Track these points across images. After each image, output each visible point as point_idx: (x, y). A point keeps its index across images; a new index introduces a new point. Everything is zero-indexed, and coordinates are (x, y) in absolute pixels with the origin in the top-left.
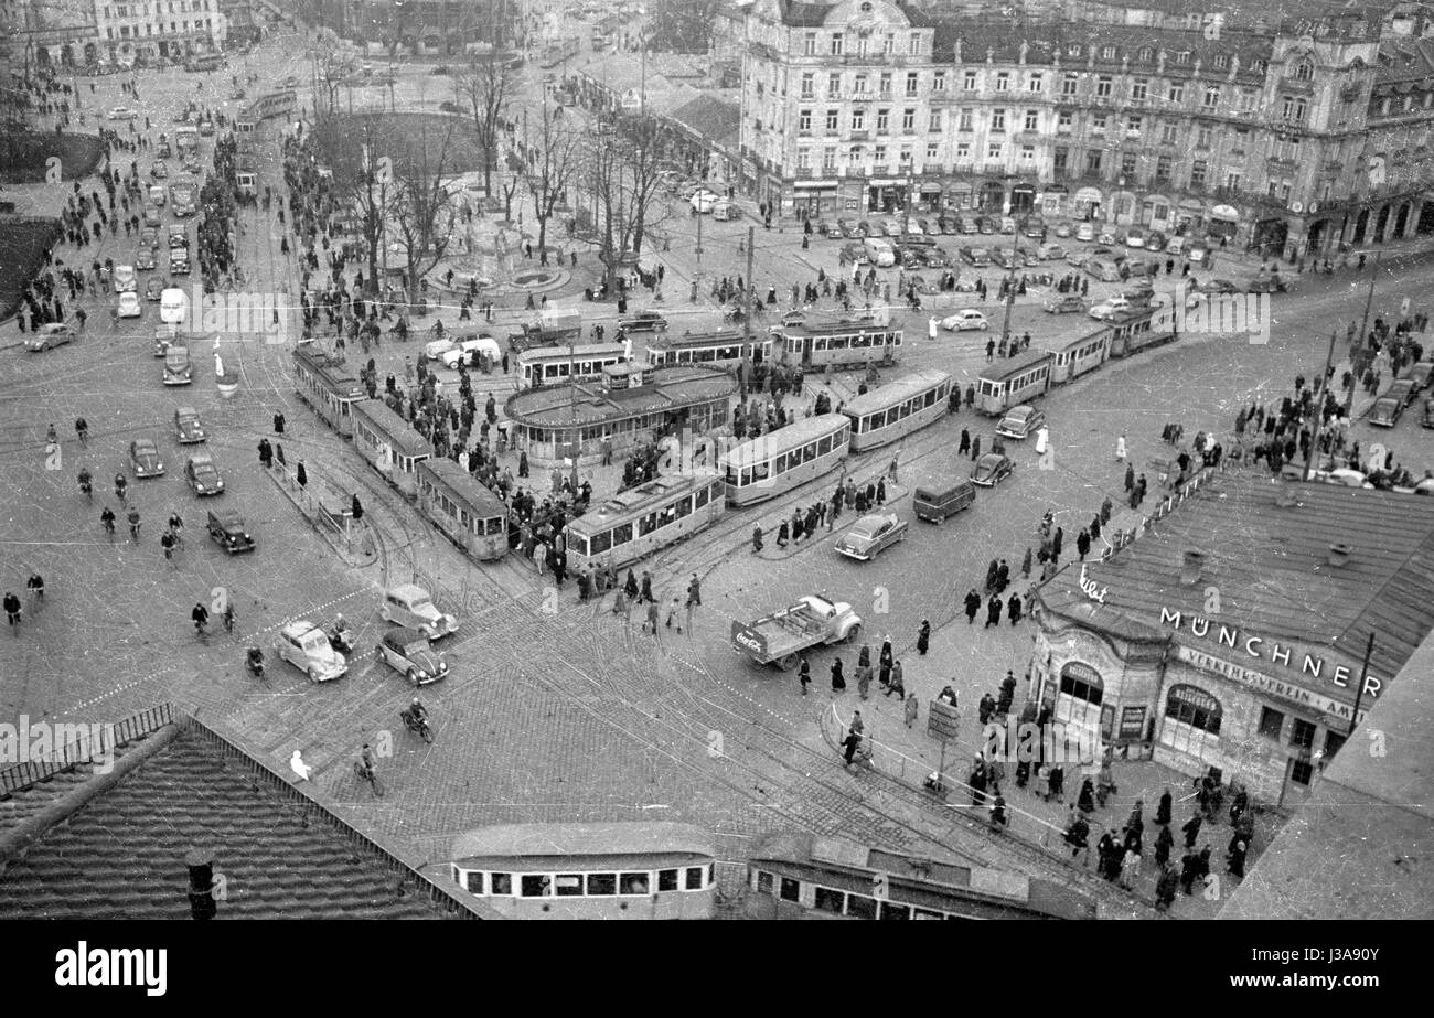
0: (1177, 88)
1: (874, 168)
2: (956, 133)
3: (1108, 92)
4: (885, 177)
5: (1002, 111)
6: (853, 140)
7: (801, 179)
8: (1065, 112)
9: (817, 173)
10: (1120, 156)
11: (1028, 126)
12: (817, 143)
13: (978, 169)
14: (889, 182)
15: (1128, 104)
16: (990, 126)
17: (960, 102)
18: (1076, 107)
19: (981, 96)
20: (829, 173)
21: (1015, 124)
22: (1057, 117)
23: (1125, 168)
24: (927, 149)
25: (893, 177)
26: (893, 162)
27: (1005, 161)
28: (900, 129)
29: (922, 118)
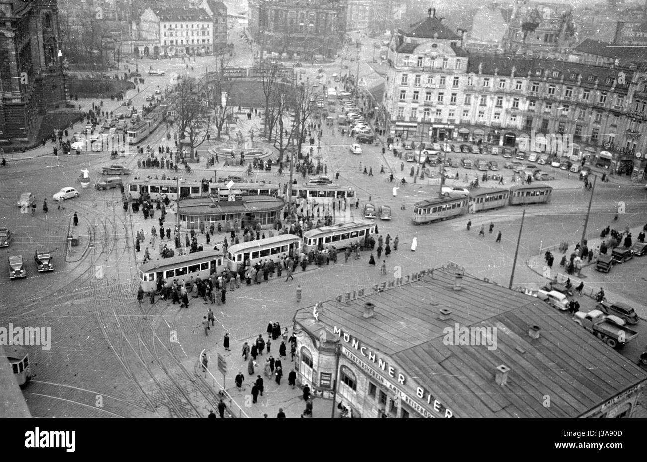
0: (587, 93)
1: (436, 119)
2: (478, 107)
3: (553, 93)
4: (441, 123)
5: (502, 98)
6: (425, 105)
7: (399, 121)
8: (532, 100)
9: (407, 119)
10: (557, 123)
11: (514, 105)
12: (408, 106)
13: (488, 124)
14: (442, 126)
15: (562, 99)
16: (495, 104)
17: (480, 92)
18: (537, 98)
19: (491, 89)
20: (413, 119)
21: (507, 104)
22: (528, 102)
23: (560, 129)
24: (463, 113)
25: (444, 124)
26: (445, 117)
27: (502, 121)
28: (449, 102)
29: (461, 98)
